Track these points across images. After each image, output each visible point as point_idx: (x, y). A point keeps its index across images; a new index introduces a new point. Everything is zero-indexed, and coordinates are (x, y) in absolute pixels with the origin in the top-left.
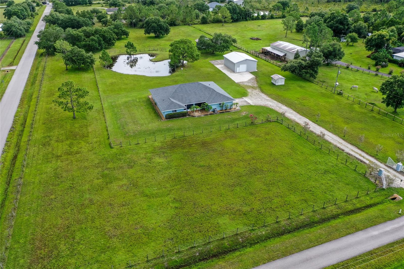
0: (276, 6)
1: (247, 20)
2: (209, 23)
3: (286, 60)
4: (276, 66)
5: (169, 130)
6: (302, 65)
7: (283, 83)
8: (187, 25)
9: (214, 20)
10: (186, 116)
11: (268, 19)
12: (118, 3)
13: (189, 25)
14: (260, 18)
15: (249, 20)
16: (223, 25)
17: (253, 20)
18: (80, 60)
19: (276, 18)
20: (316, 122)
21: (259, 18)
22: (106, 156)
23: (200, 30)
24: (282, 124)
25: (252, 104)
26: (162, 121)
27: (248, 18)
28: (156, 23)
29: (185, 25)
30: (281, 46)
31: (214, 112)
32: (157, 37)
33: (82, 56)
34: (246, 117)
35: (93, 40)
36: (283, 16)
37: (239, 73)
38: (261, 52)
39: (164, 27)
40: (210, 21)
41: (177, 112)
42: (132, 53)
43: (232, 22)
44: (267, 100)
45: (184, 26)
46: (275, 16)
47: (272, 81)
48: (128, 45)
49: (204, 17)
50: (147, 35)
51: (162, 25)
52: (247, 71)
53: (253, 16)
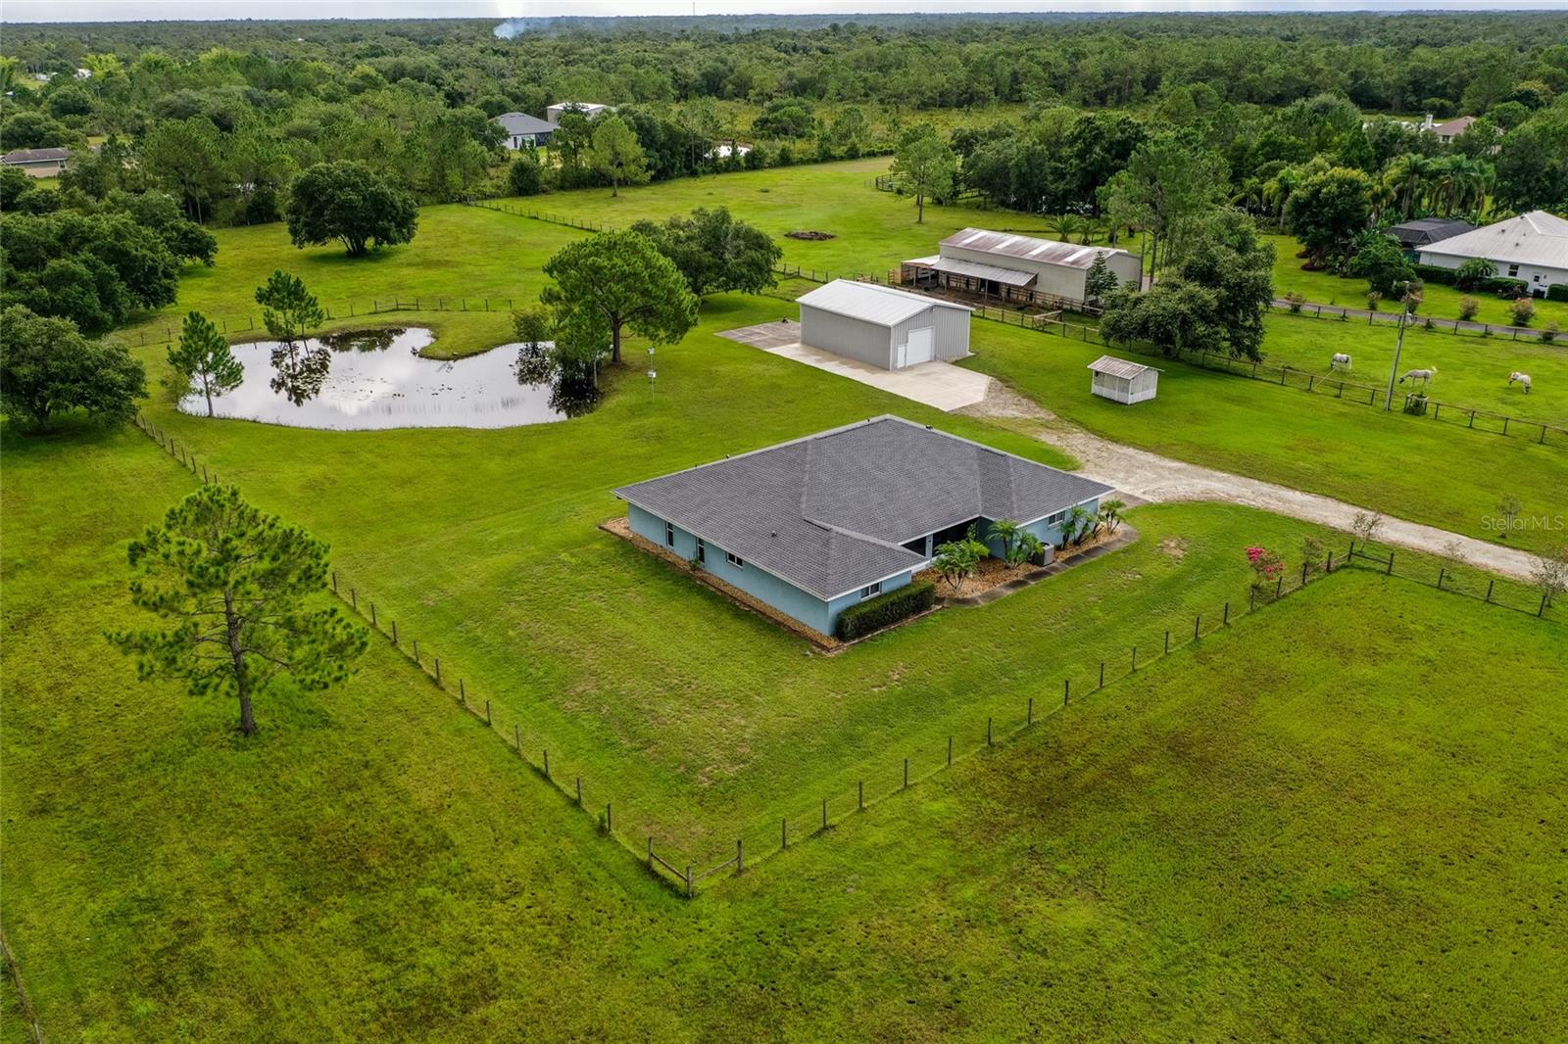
0: (789, 116)
1: (694, 174)
2: (544, 192)
3: (1039, 302)
4: (1022, 327)
5: (919, 703)
6: (1206, 303)
7: (1152, 393)
8: (452, 202)
9: (563, 180)
10: (928, 608)
11: (771, 166)
12: (49, 130)
13: (463, 200)
14: (743, 162)
15: (704, 172)
16: (615, 195)
17: (718, 173)
18: (63, 381)
19: (802, 162)
20: (1500, 541)
21: (738, 163)
22: (703, 966)
23: (536, 218)
24: (1388, 573)
25: (1149, 498)
26: (829, 655)
27: (698, 167)
28: (354, 186)
29: (442, 202)
30: (1000, 247)
31: (1041, 564)
32: (357, 254)
33: (78, 354)
34: (1204, 568)
35: (65, 278)
36: (825, 152)
37: (905, 369)
38: (899, 282)
39: (393, 205)
40: (548, 183)
41: (885, 589)
42: (298, 329)
43: (655, 180)
44: (1178, 471)
45: (442, 206)
46: (796, 156)
47: (1095, 389)
48: (273, 289)
49: (522, 165)
50: (311, 248)
51: (383, 194)
52: (935, 359)
53: (716, 156)
